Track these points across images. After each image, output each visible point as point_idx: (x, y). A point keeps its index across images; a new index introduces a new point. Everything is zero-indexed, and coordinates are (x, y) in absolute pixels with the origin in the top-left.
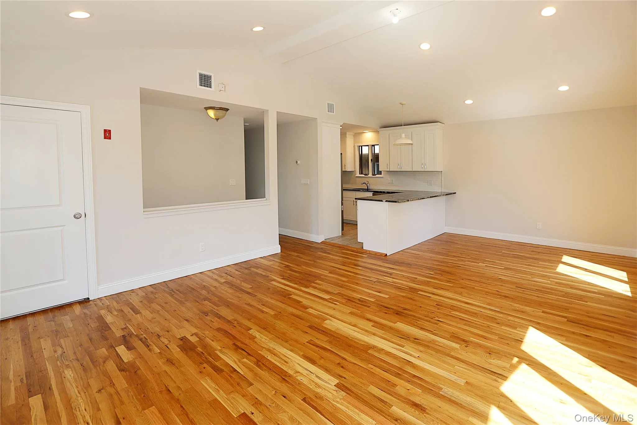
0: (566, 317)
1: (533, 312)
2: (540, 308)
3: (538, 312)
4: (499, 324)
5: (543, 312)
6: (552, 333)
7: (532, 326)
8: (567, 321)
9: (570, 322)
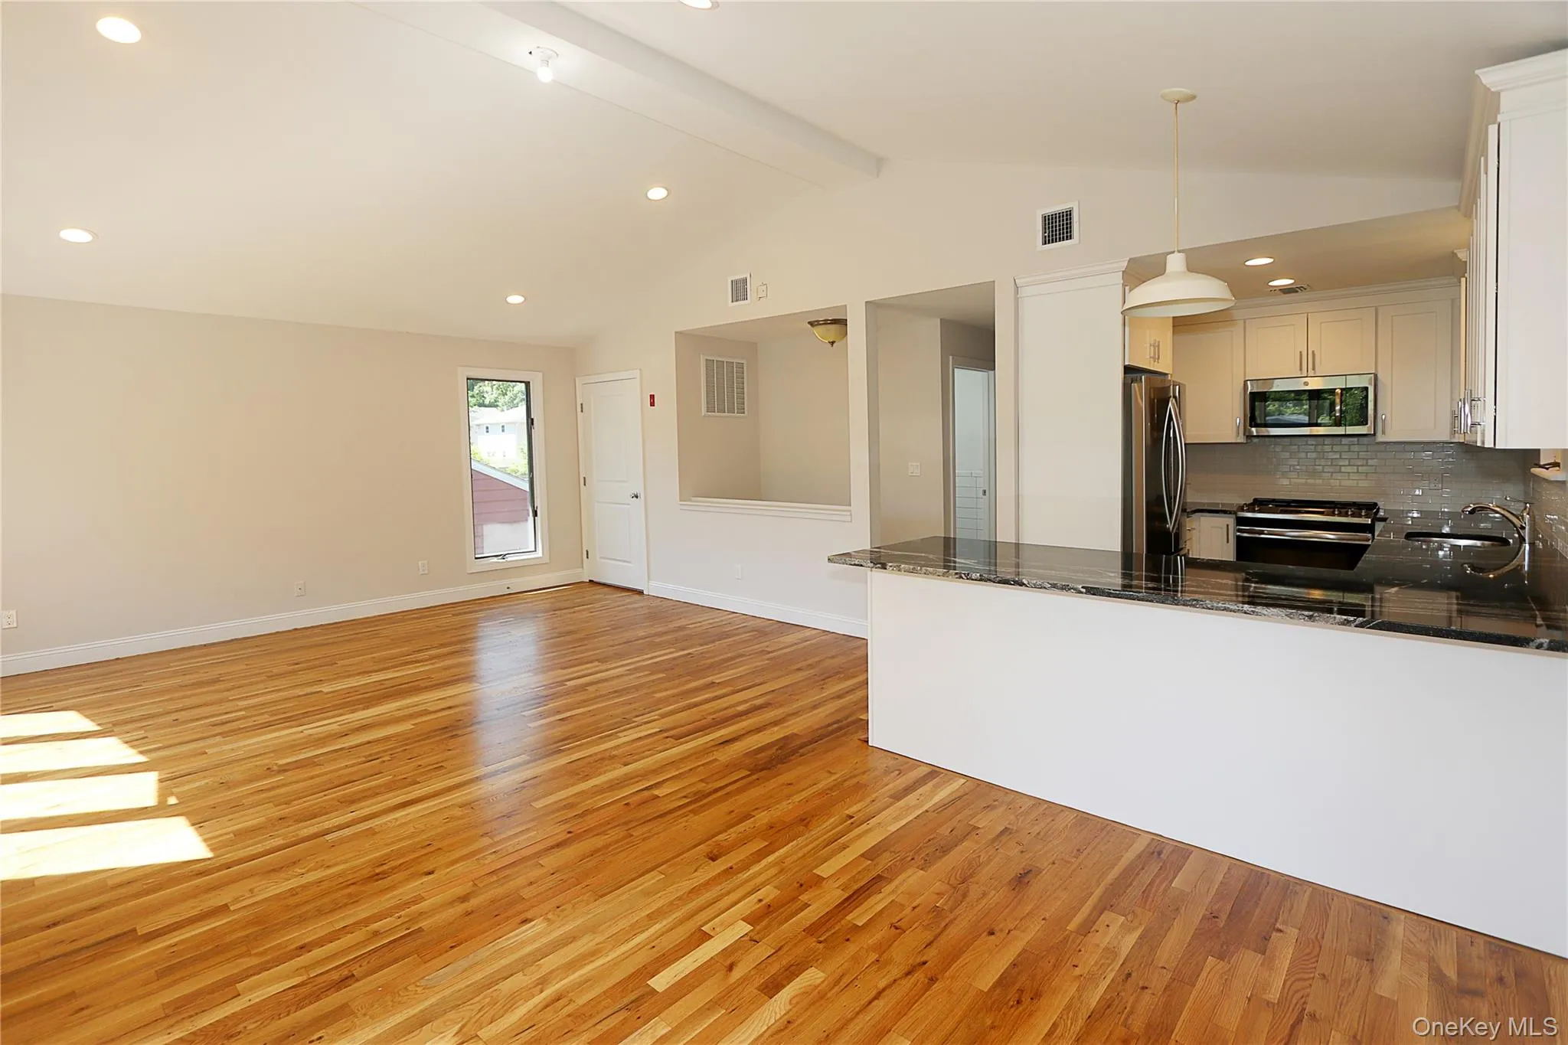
0: (148, 940)
1: (251, 891)
2: (244, 913)
3: (236, 900)
4: (280, 819)
5: (224, 909)
6: (146, 876)
7: (209, 859)
8: (134, 930)
9: (125, 933)
